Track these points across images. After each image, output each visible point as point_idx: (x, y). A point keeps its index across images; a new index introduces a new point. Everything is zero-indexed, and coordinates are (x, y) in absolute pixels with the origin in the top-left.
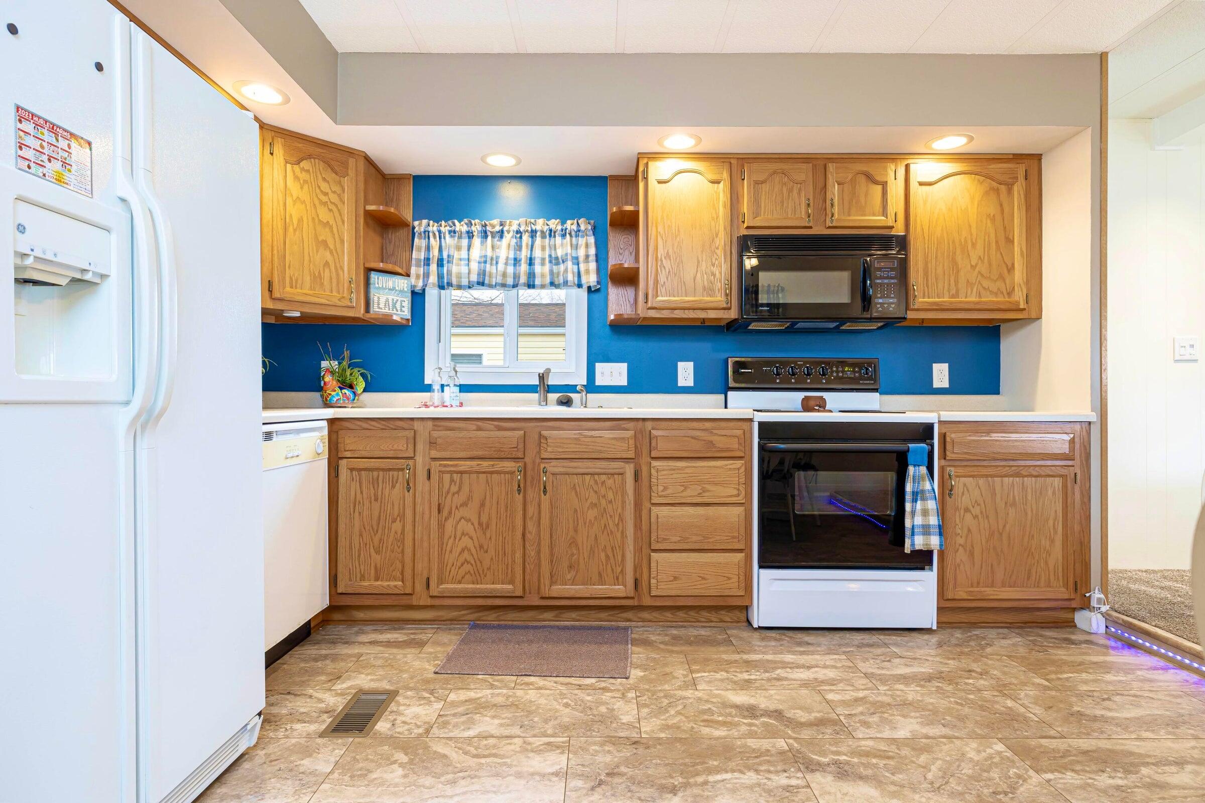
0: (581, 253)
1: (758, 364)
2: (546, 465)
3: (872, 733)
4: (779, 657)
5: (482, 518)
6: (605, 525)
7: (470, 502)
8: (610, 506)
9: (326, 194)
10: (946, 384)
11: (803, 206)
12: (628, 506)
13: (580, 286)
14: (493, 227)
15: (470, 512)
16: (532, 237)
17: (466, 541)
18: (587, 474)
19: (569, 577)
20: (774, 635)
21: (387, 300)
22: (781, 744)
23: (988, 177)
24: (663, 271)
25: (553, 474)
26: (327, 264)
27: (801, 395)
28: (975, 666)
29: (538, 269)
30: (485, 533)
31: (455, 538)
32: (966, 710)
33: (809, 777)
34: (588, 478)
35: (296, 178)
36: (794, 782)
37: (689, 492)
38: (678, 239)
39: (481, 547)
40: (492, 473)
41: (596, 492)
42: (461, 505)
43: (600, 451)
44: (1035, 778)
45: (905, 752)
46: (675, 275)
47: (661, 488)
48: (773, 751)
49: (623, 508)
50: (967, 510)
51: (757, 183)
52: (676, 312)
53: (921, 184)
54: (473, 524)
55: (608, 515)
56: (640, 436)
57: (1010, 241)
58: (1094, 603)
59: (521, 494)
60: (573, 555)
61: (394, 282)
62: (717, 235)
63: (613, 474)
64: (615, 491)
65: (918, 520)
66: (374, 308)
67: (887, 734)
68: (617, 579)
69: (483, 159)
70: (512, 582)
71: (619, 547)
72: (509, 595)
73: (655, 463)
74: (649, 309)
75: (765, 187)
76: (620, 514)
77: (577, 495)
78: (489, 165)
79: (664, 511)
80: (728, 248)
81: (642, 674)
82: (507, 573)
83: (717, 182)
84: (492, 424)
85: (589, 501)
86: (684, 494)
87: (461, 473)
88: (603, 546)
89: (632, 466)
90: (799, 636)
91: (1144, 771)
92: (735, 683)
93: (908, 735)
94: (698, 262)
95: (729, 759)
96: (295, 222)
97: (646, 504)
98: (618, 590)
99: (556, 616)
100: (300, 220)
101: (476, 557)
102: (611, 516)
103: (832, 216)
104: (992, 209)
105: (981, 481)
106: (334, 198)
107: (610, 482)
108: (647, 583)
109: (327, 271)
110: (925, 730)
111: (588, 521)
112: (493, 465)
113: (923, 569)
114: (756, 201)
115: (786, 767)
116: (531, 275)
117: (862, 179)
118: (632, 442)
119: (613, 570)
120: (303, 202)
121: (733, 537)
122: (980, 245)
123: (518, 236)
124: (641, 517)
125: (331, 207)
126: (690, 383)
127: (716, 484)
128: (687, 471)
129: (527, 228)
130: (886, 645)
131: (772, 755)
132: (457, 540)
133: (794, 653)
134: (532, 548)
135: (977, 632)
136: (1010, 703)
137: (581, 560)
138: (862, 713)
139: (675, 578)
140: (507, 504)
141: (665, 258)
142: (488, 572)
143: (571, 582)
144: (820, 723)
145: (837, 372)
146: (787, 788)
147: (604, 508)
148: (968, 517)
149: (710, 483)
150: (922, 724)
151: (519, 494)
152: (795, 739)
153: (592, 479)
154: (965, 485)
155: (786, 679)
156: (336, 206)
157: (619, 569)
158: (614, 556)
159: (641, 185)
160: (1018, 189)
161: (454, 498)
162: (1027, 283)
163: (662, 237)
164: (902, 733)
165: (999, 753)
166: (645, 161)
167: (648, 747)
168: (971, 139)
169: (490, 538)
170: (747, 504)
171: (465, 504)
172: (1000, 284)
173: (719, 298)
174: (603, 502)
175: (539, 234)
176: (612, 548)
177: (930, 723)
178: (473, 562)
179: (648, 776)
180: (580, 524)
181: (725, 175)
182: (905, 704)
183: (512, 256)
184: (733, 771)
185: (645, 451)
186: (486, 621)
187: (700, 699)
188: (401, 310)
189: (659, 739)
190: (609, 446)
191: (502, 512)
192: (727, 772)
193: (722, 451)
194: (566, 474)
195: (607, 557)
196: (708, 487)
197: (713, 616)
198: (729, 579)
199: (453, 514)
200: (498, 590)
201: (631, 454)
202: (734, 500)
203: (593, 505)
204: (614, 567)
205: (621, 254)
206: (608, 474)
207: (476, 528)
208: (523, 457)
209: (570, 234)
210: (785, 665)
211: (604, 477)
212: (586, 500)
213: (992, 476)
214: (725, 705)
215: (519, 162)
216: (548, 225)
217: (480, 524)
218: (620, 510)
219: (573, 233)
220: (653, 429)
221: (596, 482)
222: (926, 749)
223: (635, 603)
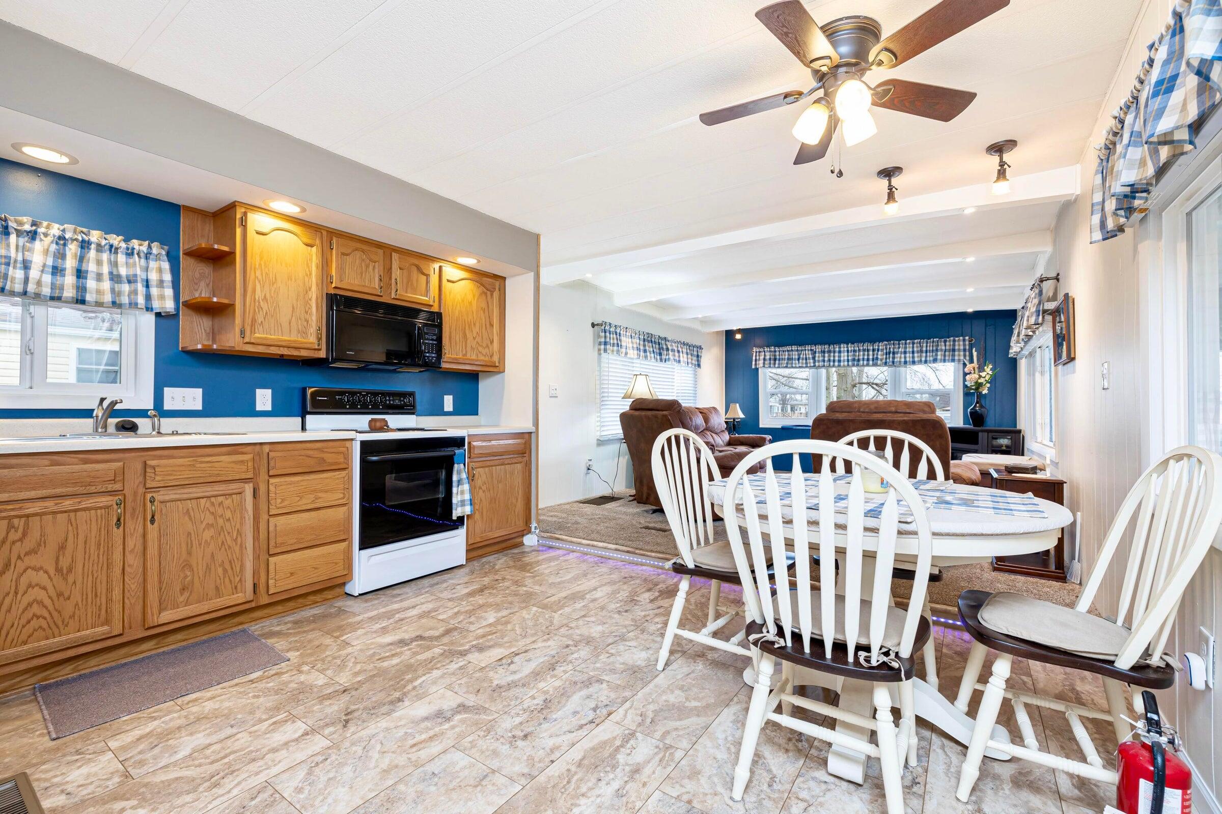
0: (153, 277)
1: (330, 394)
2: (154, 495)
3: (477, 625)
4: (389, 608)
5: (60, 563)
6: (223, 542)
7: (42, 548)
8: (228, 524)
10: (451, 410)
11: (377, 279)
12: (247, 521)
13: (149, 309)
14: (21, 224)
15: (45, 559)
16: (82, 247)
17: (36, 593)
18: (203, 498)
19: (181, 599)
20: (371, 597)
22: (437, 651)
23: (482, 285)
24: (261, 312)
25: (161, 502)
27: (369, 417)
28: (497, 577)
29: (91, 284)
30: (65, 579)
31: (16, 593)
32: (510, 599)
33: (466, 658)
34: (203, 501)
36: (461, 664)
37: (304, 501)
38: (275, 286)
39: (60, 594)
40: (76, 511)
41: (213, 513)
42: (27, 554)
43: (218, 475)
44: (556, 615)
45: (499, 627)
46: (272, 316)
47: (279, 501)
48: (436, 656)
49: (241, 524)
50: (480, 488)
51: (343, 254)
52: (272, 348)
53: (448, 281)
54: (46, 572)
55: (226, 532)
56: (257, 458)
57: (492, 325)
58: (533, 530)
59: (121, 528)
60: (186, 577)
62: (310, 289)
63: (231, 495)
64: (233, 509)
65: (459, 498)
67: (485, 623)
68: (236, 588)
69: (16, 147)
70: (107, 622)
71: (238, 559)
72: (104, 637)
73: (272, 481)
74: (247, 343)
75: (349, 259)
76: (238, 530)
77: (190, 519)
78: (25, 154)
79: (281, 520)
80: (319, 301)
81: (298, 653)
82: (99, 615)
83: (312, 246)
84: (77, 458)
85: (204, 524)
86: (299, 503)
87: (28, 516)
88: (220, 561)
89: (251, 485)
90: (388, 592)
91: (587, 596)
92: (375, 632)
93: (495, 620)
94: (293, 308)
95: (416, 670)
97: (264, 517)
98: (239, 598)
99: (157, 644)
101: (51, 608)
102: (229, 533)
103: (397, 291)
104: (484, 305)
105: (487, 469)
107: (228, 502)
108: (264, 585)
110: (500, 614)
111: (203, 541)
112: (80, 502)
113: (457, 528)
114: (341, 269)
115: (451, 659)
116: (81, 289)
117: (414, 269)
118: (250, 464)
119: (231, 581)
121: (340, 531)
122: (477, 325)
123: (62, 242)
124: (258, 528)
126: (268, 407)
127: (326, 492)
128: (302, 483)
129: (76, 237)
130: (445, 581)
131: (437, 658)
132: (19, 596)
133: (396, 602)
134: (133, 581)
135: (484, 560)
136: (525, 589)
137: (196, 580)
138: (464, 619)
139: (292, 574)
140: (99, 541)
141: (263, 300)
142: (71, 622)
143: (184, 603)
144: (448, 632)
145: (390, 400)
146: (461, 668)
147: (222, 527)
148: (481, 491)
149: (321, 491)
150: (496, 612)
151: (118, 528)
152: (442, 645)
153: (208, 502)
154: (479, 473)
155: (406, 618)
157: (237, 579)
158: (232, 568)
159: (239, 231)
160: (496, 294)
161: (14, 547)
162: (499, 351)
163: (260, 282)
164: (491, 620)
165: (537, 611)
166: (243, 210)
167: (357, 689)
168: (479, 261)
169: (75, 582)
170: (348, 504)
171: (33, 552)
172: (487, 350)
173: (312, 339)
174: (220, 521)
175: (93, 246)
176: (230, 562)
177: (500, 610)
178: (46, 615)
179: (376, 702)
180: (194, 545)
181: (318, 242)
182: (481, 606)
183: (50, 262)
184: (424, 675)
185: (263, 471)
186: (58, 677)
187: (361, 650)
189: (359, 681)
190: (227, 469)
191: (92, 552)
192: (421, 677)
193: (332, 464)
194: (180, 500)
195: (225, 571)
196: (320, 495)
197: (318, 598)
198: (336, 563)
199: (12, 567)
200: (88, 636)
201: (250, 475)
202: (341, 502)
203: (209, 526)
204: (232, 579)
205: (196, 284)
206: (225, 495)
207: (52, 575)
208: (122, 489)
209: (138, 254)
210: (398, 611)
211: (221, 499)
212: (202, 522)
213: (492, 466)
214: (382, 646)
215: (74, 161)
216: (106, 239)
217: (58, 570)
218: (238, 526)
219: (142, 255)
220: (270, 451)
221: (213, 504)
222: (507, 623)
223: (253, 605)
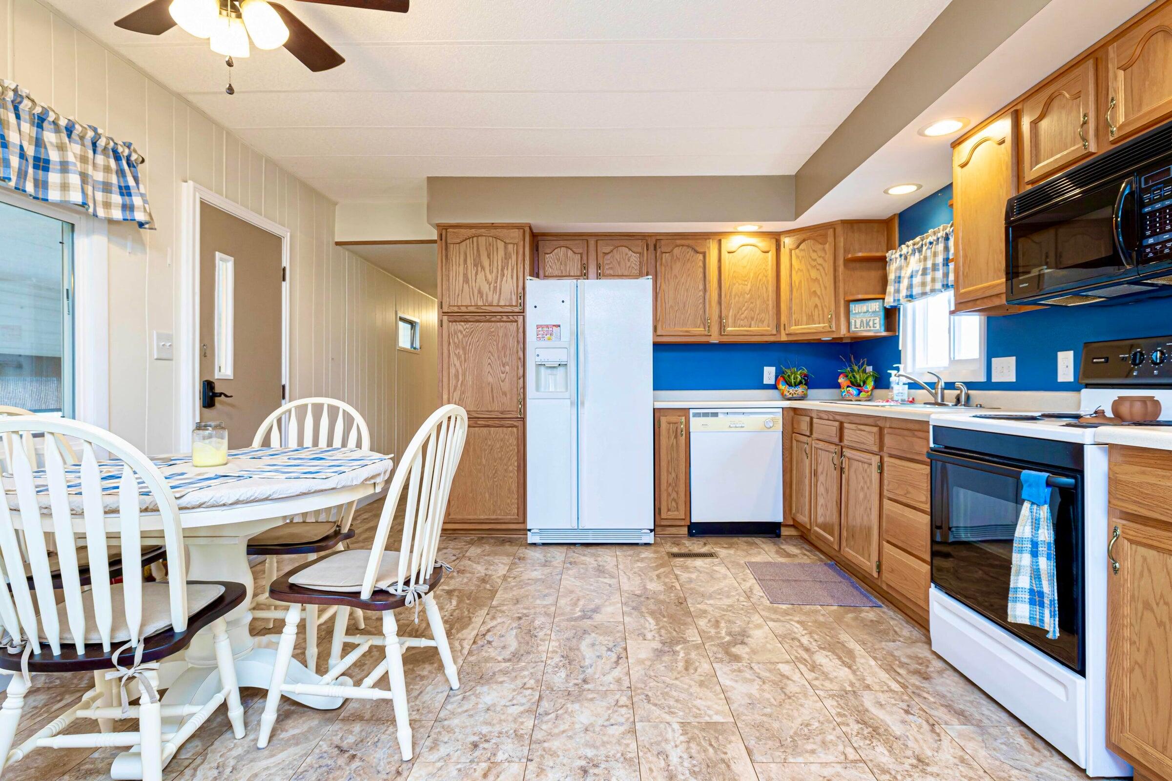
8: (868, 491)
9: (815, 260)
18: (860, 461)
21: (862, 321)
24: (966, 262)
26: (816, 306)
34: (860, 465)
35: (797, 257)
41: (863, 477)
43: (863, 443)
46: (974, 261)
50: (1148, 605)
51: (1035, 122)
61: (867, 307)
66: (853, 328)
75: (1044, 123)
77: (856, 478)
85: (860, 485)
86: (898, 491)
96: (797, 284)
98: (869, 567)
100: (800, 282)
106: (820, 261)
107: (869, 471)
109: (816, 310)
111: (860, 501)
114: (1034, 148)
118: (876, 437)
120: (802, 271)
121: (922, 546)
125: (818, 267)
126: (1070, 377)
127: (914, 487)
141: (967, 246)
143: (852, 548)
147: (866, 493)
148: (1150, 618)
151: (835, 470)
154: (1144, 560)
156: (822, 265)
169: (829, 500)
174: (865, 487)
188: (874, 327)
190: (867, 439)
194: (853, 459)
196: (910, 488)
198: (919, 588)
203: (862, 489)
